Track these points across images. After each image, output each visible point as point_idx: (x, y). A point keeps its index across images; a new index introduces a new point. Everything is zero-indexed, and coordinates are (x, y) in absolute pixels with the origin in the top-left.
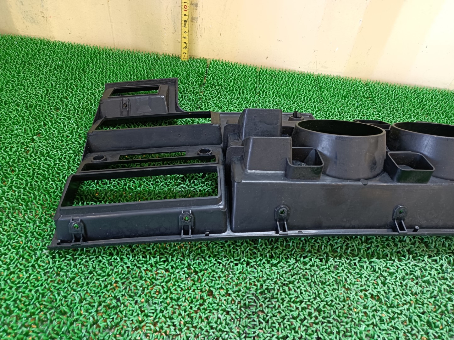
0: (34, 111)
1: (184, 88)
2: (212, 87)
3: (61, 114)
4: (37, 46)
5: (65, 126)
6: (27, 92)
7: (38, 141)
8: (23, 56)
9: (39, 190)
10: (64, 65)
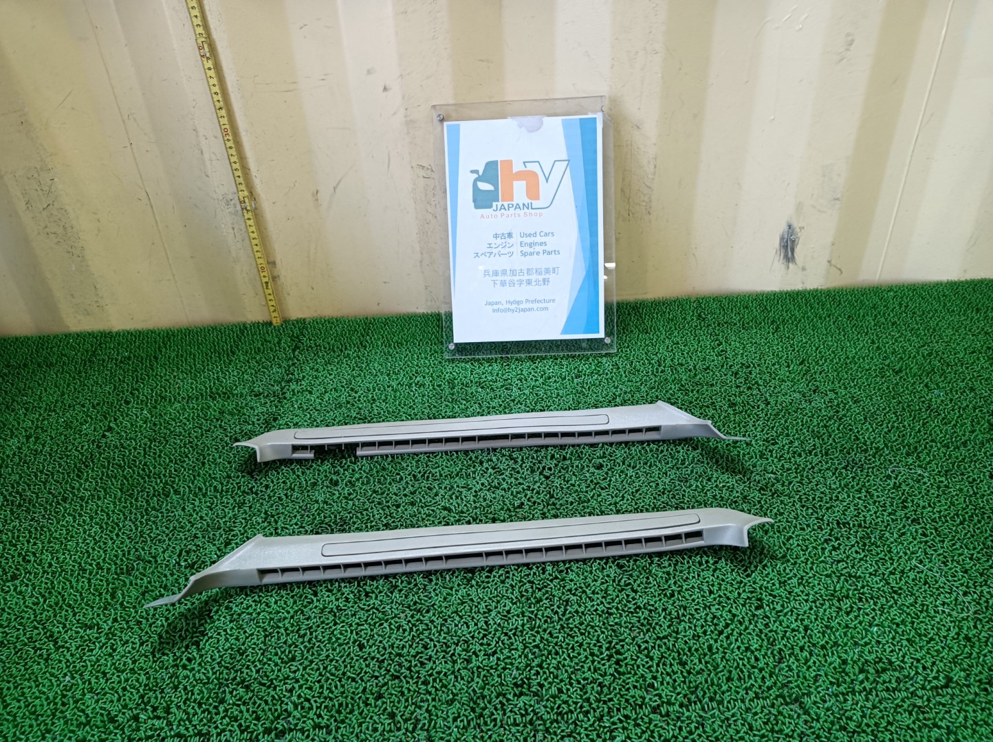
0: (102, 408)
1: (274, 357)
2: (307, 350)
3: (133, 407)
4: (97, 340)
5: (137, 417)
6: (92, 391)
7: (110, 435)
8: (82, 355)
9: (115, 478)
10: (132, 355)
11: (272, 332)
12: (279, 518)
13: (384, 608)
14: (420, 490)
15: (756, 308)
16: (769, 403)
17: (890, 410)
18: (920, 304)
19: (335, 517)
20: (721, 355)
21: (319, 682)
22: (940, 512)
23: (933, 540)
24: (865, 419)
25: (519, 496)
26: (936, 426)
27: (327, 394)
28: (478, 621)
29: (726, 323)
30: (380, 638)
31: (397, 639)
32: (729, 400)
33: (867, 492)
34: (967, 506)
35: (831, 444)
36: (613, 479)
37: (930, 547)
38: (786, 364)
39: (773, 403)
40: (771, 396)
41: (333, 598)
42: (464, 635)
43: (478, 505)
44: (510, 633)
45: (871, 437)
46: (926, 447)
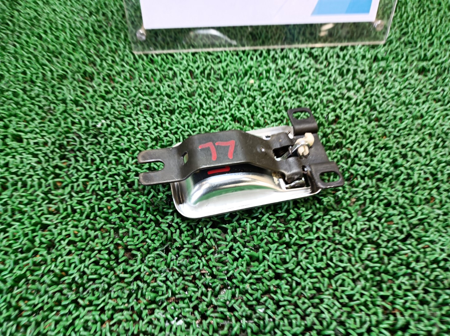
12: (10, 121)
14: (199, 91)
19: (87, 123)
41: (76, 259)
43: (278, 116)
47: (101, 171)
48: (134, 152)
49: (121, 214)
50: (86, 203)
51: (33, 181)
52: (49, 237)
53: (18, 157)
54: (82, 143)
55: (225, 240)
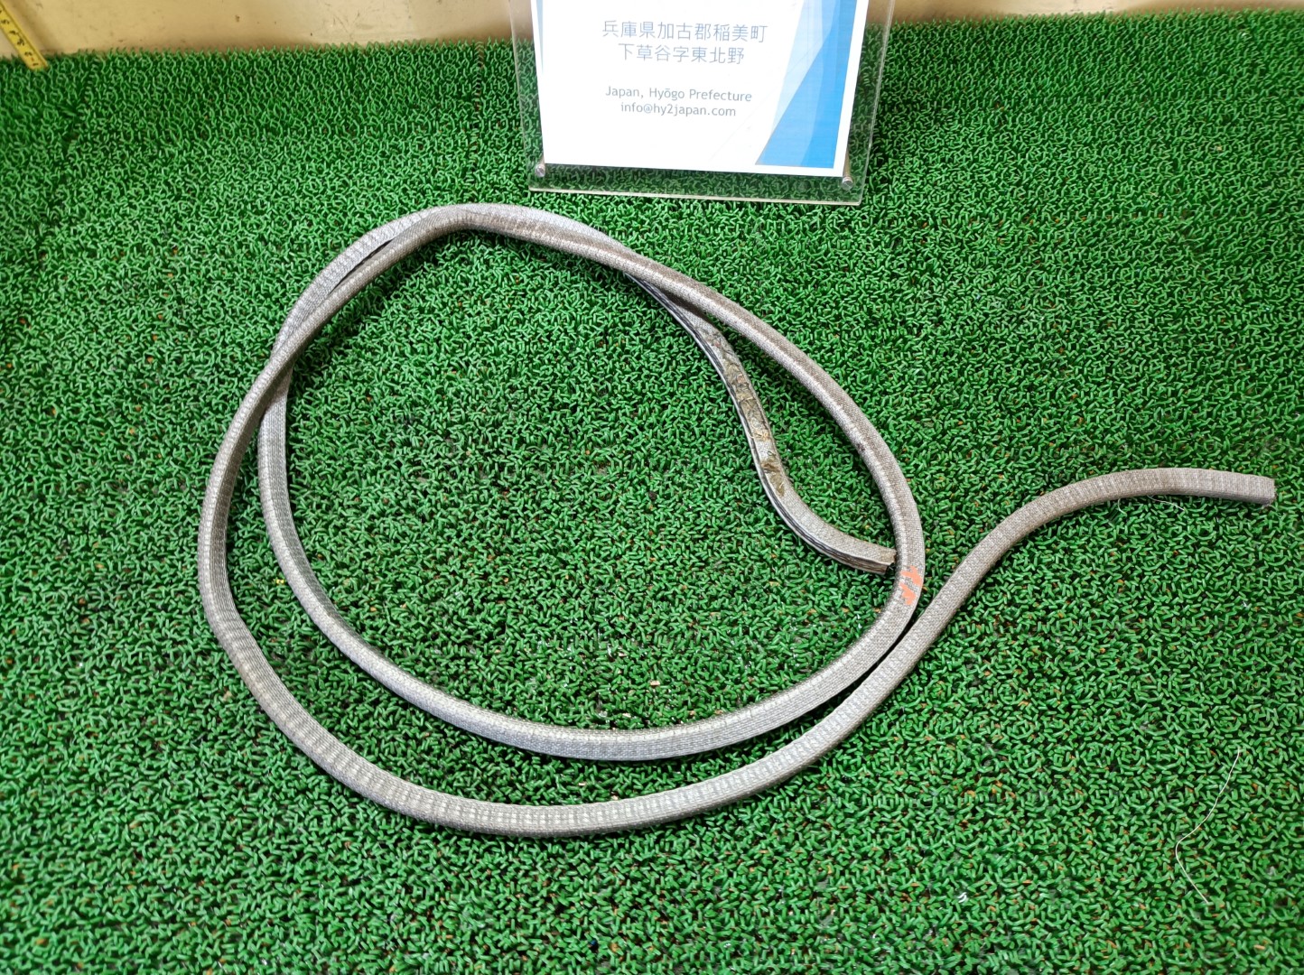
2: (93, 142)
11: (25, 91)
12: (14, 565)
13: (182, 777)
15: (972, 65)
16: (941, 321)
17: (1161, 351)
18: (1291, 68)
19: (115, 567)
20: (878, 191)
21: (57, 931)
22: (1182, 605)
23: (1152, 671)
24: (1109, 370)
25: (449, 532)
26: (1234, 397)
27: (124, 261)
28: (339, 811)
29: (906, 103)
30: (171, 844)
31: (197, 847)
32: (870, 312)
33: (1067, 551)
34: (1235, 594)
35: (1031, 432)
36: (622, 499)
37: (1143, 684)
38: (995, 219)
39: (949, 320)
40: (946, 304)
41: (96, 754)
42: (310, 842)
43: (371, 549)
44: (390, 843)
45: (1107, 421)
46: (1200, 449)
47: (130, 640)
48: (174, 610)
49: (150, 699)
50: (109, 685)
51: (45, 655)
52: (67, 727)
53: (26, 620)
54: (107, 598)
55: (268, 729)
